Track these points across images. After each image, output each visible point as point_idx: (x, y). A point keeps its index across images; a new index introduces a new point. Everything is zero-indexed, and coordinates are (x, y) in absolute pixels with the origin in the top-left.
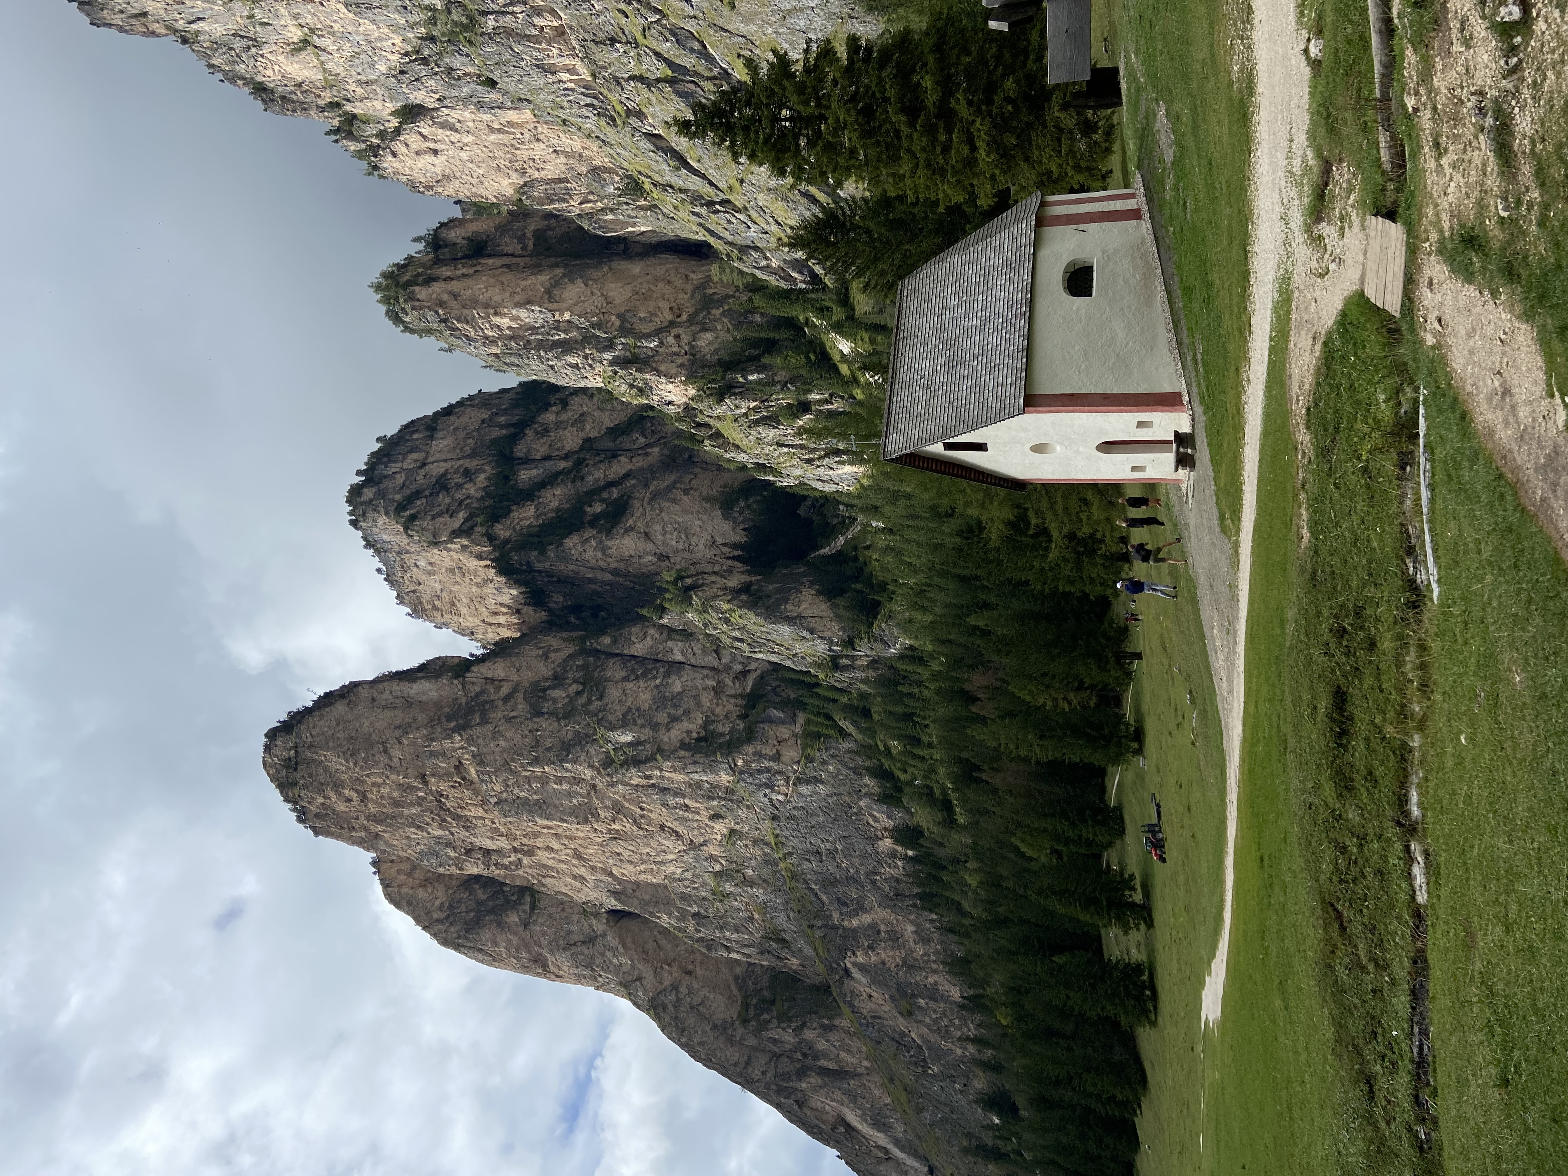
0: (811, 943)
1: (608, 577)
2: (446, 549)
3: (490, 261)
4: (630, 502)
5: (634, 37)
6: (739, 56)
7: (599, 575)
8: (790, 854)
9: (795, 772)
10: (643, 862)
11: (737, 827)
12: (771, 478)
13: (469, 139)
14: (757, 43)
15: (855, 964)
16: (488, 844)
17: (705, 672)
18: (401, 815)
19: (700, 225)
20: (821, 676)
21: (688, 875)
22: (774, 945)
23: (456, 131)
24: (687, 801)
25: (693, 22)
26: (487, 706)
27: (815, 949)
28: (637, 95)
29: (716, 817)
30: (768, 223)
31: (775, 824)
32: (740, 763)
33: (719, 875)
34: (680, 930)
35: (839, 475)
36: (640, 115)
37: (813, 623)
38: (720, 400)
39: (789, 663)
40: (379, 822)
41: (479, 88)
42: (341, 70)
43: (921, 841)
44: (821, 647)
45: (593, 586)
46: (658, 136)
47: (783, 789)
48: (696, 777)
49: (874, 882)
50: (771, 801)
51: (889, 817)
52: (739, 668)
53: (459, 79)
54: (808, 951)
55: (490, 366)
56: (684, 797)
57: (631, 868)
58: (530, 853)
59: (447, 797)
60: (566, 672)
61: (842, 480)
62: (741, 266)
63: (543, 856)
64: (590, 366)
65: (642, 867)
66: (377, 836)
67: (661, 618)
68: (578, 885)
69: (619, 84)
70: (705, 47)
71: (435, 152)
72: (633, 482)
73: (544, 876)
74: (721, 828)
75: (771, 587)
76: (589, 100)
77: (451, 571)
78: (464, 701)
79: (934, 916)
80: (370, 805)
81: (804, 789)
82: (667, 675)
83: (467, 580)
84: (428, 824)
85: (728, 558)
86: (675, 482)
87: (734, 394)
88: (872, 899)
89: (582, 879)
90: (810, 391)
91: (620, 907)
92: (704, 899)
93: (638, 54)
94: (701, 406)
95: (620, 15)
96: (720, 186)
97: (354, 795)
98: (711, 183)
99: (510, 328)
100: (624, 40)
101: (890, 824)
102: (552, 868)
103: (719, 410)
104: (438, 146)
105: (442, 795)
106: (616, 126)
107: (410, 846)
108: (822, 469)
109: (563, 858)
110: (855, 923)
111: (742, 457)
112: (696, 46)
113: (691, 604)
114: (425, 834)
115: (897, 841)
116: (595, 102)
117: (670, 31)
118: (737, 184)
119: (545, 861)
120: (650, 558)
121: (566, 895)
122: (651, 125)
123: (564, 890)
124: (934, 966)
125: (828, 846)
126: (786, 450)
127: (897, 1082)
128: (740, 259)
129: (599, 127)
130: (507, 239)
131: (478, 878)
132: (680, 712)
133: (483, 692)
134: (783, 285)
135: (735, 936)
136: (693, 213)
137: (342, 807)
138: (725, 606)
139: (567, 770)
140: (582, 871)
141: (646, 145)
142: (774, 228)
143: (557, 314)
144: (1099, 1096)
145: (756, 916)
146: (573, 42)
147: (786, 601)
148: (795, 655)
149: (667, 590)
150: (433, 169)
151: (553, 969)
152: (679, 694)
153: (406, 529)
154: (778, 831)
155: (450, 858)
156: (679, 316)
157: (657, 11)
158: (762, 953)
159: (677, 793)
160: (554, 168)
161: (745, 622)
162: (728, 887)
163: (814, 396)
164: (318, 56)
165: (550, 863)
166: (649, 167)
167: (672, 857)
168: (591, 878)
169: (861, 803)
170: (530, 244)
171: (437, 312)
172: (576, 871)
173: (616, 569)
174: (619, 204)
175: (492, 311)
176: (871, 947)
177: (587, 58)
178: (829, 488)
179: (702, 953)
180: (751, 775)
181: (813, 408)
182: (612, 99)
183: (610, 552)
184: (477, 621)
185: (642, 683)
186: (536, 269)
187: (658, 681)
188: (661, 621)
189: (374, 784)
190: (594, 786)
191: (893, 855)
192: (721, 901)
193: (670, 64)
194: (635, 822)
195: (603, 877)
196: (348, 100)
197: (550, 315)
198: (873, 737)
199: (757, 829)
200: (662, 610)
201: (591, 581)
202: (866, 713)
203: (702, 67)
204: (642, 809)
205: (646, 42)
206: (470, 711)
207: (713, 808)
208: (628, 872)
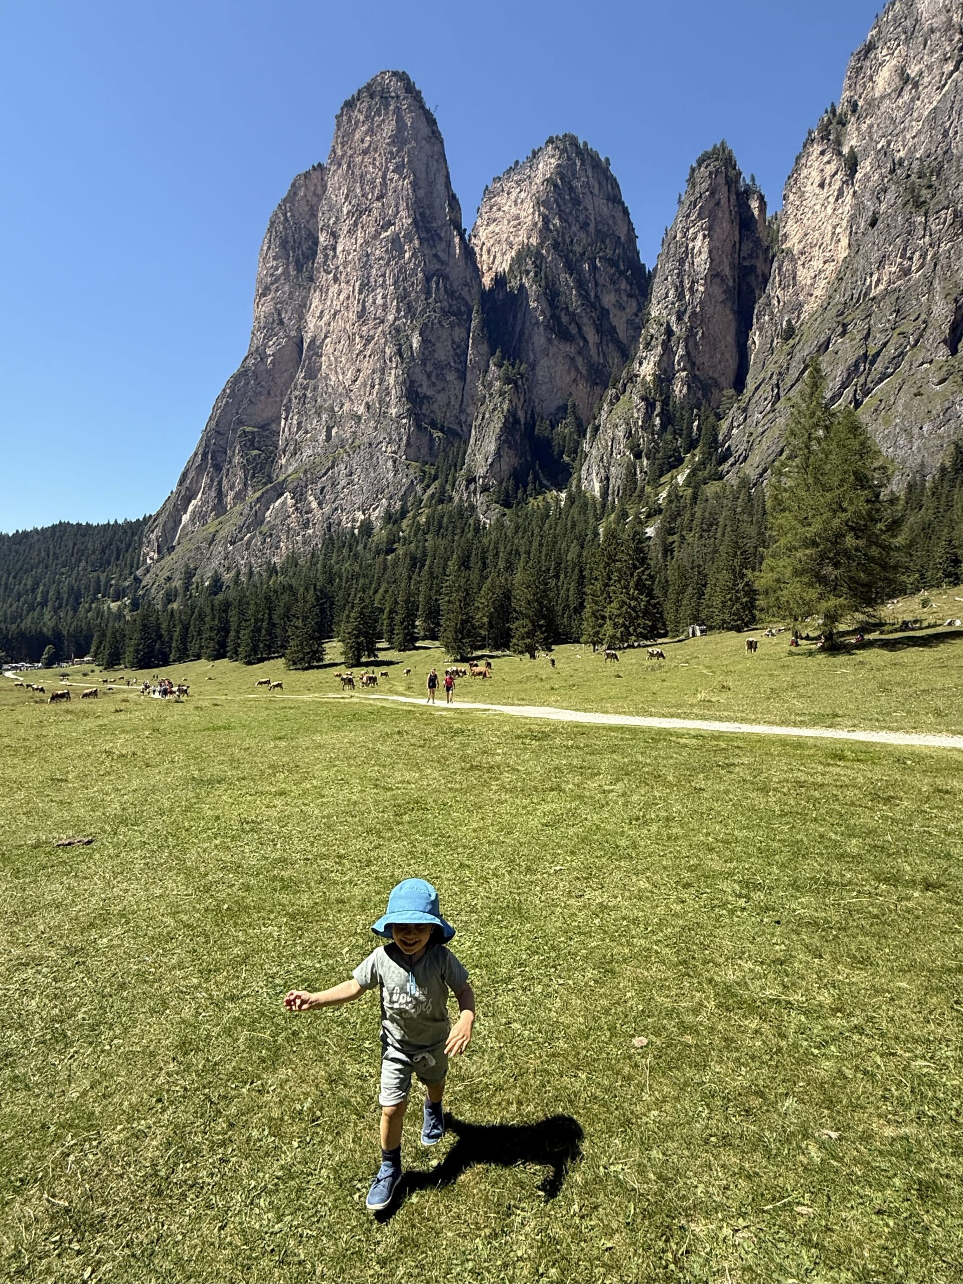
0: (296, 471)
1: (518, 329)
2: (534, 211)
3: (737, 233)
4: (569, 343)
5: (899, 326)
6: (881, 401)
7: (519, 322)
8: (349, 456)
9: (401, 457)
10: (336, 359)
11: (363, 421)
12: (588, 436)
13: (829, 211)
14: (889, 413)
15: (286, 498)
16: (339, 248)
17: (460, 397)
18: (355, 182)
19: (764, 379)
20: (462, 472)
21: (330, 390)
22: (292, 448)
23: (837, 200)
24: (377, 387)
25: (907, 368)
26: (431, 242)
27: (292, 473)
28: (857, 330)
29: (368, 407)
30: (764, 426)
31: (367, 445)
32: (404, 421)
33: (332, 410)
34: (296, 385)
35: (592, 480)
36: (843, 334)
37: (497, 465)
38: (643, 398)
39: (469, 451)
40: (349, 166)
41: (870, 214)
42: (882, 109)
43: (365, 537)
44: (481, 471)
45: (511, 318)
46: (827, 348)
47: (389, 449)
48: (394, 392)
49: (336, 509)
50: (381, 442)
51: (377, 518)
52: (463, 419)
53: (878, 198)
54: (291, 469)
55: (667, 234)
56: (380, 384)
57: (331, 350)
58: (336, 279)
59: (369, 216)
60: (456, 299)
61: (589, 482)
62: (734, 409)
63: (334, 289)
64: (667, 306)
65: (332, 358)
66: (340, 165)
67: (495, 365)
68: (318, 314)
69: (866, 317)
70: (889, 377)
71: (822, 185)
72: (581, 344)
73: (321, 290)
74: (361, 410)
75: (517, 437)
76: (856, 296)
77: (517, 217)
78: (434, 225)
79: (320, 546)
80: (360, 158)
81: (390, 463)
82: (457, 370)
83: (511, 230)
84: (350, 203)
85: (532, 411)
86: (581, 373)
87: (647, 408)
88: (327, 509)
89: (321, 317)
90: (648, 459)
91: (305, 346)
92: (316, 401)
93: (887, 330)
94: (638, 386)
95: (916, 315)
96: (792, 391)
97: (366, 145)
98: (792, 386)
99: (693, 248)
100: (898, 319)
101: (373, 518)
102: (327, 293)
103: (636, 399)
104: (826, 187)
105: (370, 211)
106: (838, 316)
107: (334, 189)
108: (596, 468)
109: (335, 303)
110: (311, 498)
111: (604, 415)
112: (890, 371)
113: (504, 384)
114: (343, 201)
115: (362, 522)
116: (854, 300)
117: (902, 353)
118: (791, 403)
119: (331, 290)
120: (532, 357)
121: (310, 308)
122: (836, 341)
123: (313, 305)
124: (290, 547)
125: (356, 480)
126: (610, 444)
127: (220, 526)
128: (739, 408)
129: (836, 304)
130: (751, 245)
131: (316, 242)
132: (434, 379)
133: (441, 239)
134: (720, 438)
135: (295, 422)
136: (772, 374)
137: (357, 136)
138: (505, 407)
139: (392, 302)
140: (326, 317)
141: (823, 338)
142: (760, 430)
143: (702, 282)
144: (239, 638)
145: (309, 435)
146: (899, 282)
147: (509, 448)
148: (475, 455)
149: (514, 368)
150: (809, 183)
151: (263, 300)
152: (446, 380)
153: (547, 180)
154: (362, 447)
155: (329, 220)
156: (698, 369)
157: (917, 342)
158: (286, 440)
159: (382, 381)
160: (804, 276)
161: (496, 421)
162: (324, 416)
163: (645, 462)
164: (894, 90)
165: (330, 294)
166: (807, 342)
167: (341, 378)
168: (322, 323)
169: (384, 500)
170: (745, 264)
171: (707, 191)
172: (326, 312)
173: (524, 333)
174: (776, 324)
175: (706, 233)
176: (297, 509)
177: (887, 292)
178: (584, 474)
179: (282, 401)
180: (397, 428)
181: (637, 461)
182: (857, 312)
183: (536, 329)
184: (483, 239)
185: (452, 352)
186: (732, 266)
187: (452, 364)
188: (491, 365)
189: (375, 159)
190: (382, 322)
191: (354, 520)
192: (316, 412)
193: (878, 354)
194: (361, 351)
195: (324, 331)
196: (858, 119)
197: (702, 276)
198: (426, 506)
199: (363, 434)
200: (499, 365)
201: (515, 317)
202: (441, 501)
203: (875, 375)
204: (370, 356)
205: (895, 334)
206: (428, 231)
207: (374, 404)
208: (328, 349)
